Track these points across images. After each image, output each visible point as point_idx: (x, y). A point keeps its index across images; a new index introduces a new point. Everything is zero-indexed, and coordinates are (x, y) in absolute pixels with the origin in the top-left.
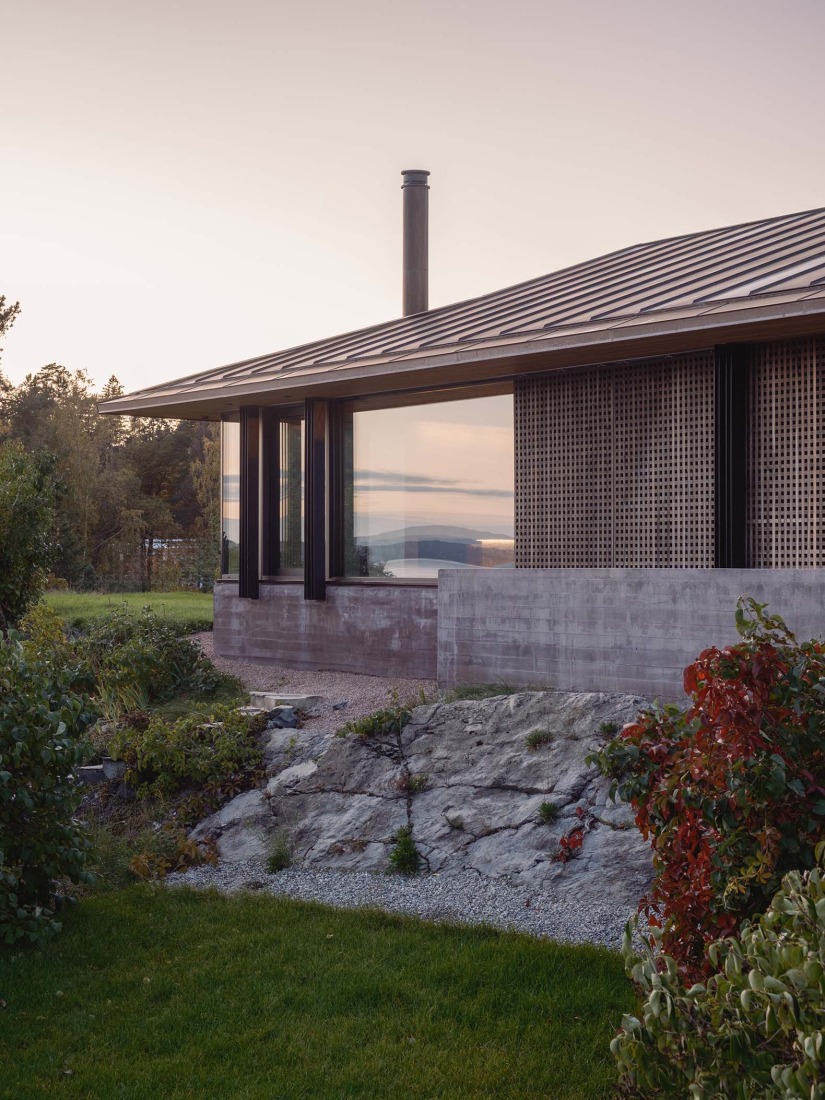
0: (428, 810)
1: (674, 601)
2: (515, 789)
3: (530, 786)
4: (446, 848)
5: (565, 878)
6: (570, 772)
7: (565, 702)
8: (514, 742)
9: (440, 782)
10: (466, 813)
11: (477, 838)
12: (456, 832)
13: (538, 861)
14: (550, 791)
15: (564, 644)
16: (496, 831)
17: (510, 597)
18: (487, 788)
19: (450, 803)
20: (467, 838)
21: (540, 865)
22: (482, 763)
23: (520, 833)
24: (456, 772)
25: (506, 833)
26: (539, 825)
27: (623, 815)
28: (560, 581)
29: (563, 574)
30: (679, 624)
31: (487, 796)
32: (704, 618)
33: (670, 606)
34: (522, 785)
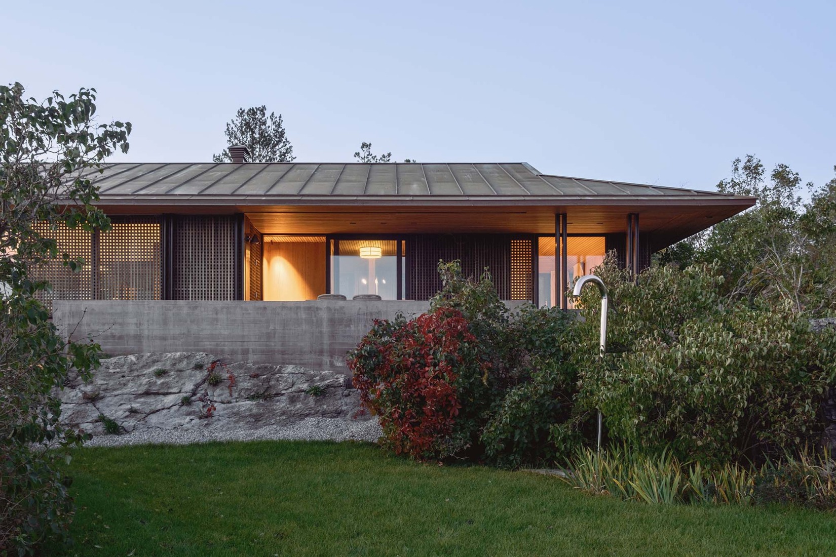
0: (108, 407)
1: (217, 314)
2: (158, 394)
3: (166, 391)
4: (132, 421)
5: (210, 424)
6: (187, 384)
7: (166, 357)
8: (145, 374)
9: (108, 395)
10: (136, 406)
11: (148, 415)
12: (133, 414)
13: (192, 420)
14: (180, 392)
15: (147, 334)
16: (158, 411)
17: (109, 314)
18: (140, 394)
19: (122, 402)
20: (144, 415)
21: (193, 421)
22: (130, 384)
23: (172, 410)
24: (115, 390)
25: (165, 411)
26: (181, 406)
27: (226, 398)
28: (144, 307)
29: (146, 303)
30: (219, 324)
31: (141, 398)
32: (235, 320)
33: (215, 316)
34: (162, 391)
